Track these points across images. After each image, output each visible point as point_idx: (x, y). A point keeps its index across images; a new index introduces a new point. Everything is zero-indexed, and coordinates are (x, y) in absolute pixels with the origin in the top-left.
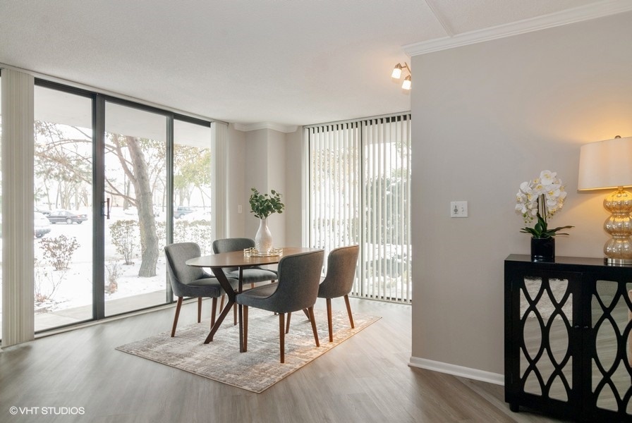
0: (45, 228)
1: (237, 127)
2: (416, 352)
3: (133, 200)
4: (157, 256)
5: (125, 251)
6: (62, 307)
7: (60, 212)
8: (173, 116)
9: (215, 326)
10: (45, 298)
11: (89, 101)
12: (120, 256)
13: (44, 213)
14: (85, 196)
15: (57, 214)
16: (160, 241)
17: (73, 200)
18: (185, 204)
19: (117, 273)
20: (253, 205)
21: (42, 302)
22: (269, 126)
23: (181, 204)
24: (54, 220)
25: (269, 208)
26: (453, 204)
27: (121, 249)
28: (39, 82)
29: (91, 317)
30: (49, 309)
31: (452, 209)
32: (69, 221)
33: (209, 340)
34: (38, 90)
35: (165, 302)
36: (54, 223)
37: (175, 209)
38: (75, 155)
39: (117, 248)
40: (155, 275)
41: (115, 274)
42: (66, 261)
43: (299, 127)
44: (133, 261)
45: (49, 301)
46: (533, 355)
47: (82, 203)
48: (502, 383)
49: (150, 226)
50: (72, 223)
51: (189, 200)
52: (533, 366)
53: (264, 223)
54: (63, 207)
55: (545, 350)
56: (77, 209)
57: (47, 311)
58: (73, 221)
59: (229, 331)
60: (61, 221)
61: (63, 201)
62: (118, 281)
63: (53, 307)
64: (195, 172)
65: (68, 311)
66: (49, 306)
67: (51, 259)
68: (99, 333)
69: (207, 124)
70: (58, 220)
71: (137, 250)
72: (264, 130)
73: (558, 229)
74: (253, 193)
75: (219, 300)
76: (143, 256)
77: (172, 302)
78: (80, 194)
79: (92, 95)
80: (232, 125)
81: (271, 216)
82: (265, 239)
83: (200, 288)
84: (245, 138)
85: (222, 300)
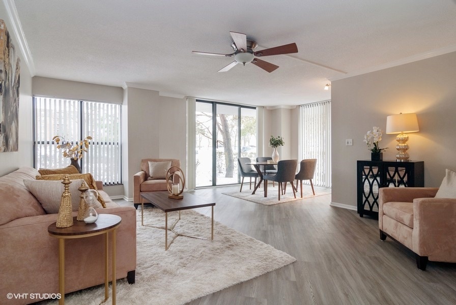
1: (267, 108)
2: (333, 200)
4: (233, 169)
5: (219, 167)
8: (241, 106)
9: (256, 188)
11: (211, 104)
16: (234, 162)
18: (247, 145)
20: (271, 142)
22: (282, 107)
23: (245, 145)
25: (277, 143)
26: (347, 140)
28: (197, 101)
29: (212, 185)
31: (347, 142)
33: (254, 193)
34: (197, 103)
35: (237, 183)
37: (242, 148)
40: (232, 177)
43: (297, 106)
46: (367, 196)
48: (357, 210)
49: (230, 154)
51: (249, 142)
52: (367, 200)
53: (276, 150)
55: (371, 195)
59: (261, 190)
64: (251, 128)
68: (215, 190)
69: (255, 108)
72: (281, 108)
73: (383, 149)
74: (271, 138)
75: (257, 178)
76: (226, 169)
77: (240, 183)
79: (212, 102)
80: (266, 107)
81: (279, 147)
82: (276, 156)
83: (250, 174)
84: (271, 113)
85: (258, 179)
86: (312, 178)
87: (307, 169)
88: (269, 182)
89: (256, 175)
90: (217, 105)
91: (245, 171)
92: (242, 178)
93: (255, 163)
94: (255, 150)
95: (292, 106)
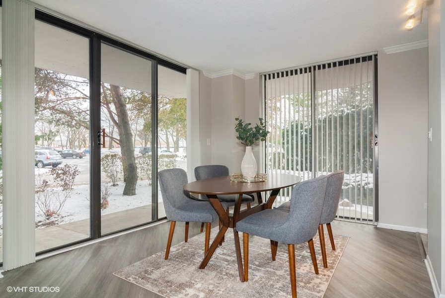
0: (59, 161)
3: (118, 140)
4: (137, 180)
5: (112, 176)
6: (67, 220)
7: (69, 151)
10: (54, 213)
12: (109, 180)
13: (59, 152)
14: (84, 140)
15: (66, 152)
17: (76, 143)
19: (108, 193)
21: (51, 216)
22: (234, 73)
24: (65, 156)
27: (109, 175)
28: (38, 15)
29: (89, 236)
30: (57, 222)
32: (74, 157)
35: (151, 220)
36: (64, 158)
38: (76, 109)
39: (106, 174)
40: (135, 194)
41: (106, 194)
42: (71, 184)
43: (257, 74)
44: (118, 183)
45: (56, 216)
47: (82, 145)
49: (131, 158)
50: (76, 158)
54: (71, 148)
56: (80, 149)
57: (54, 224)
58: (77, 156)
60: (69, 156)
61: (71, 144)
62: (108, 199)
63: (60, 220)
65: (70, 224)
66: (56, 219)
67: (60, 182)
69: (182, 70)
70: (67, 156)
71: (121, 176)
78: (82, 139)
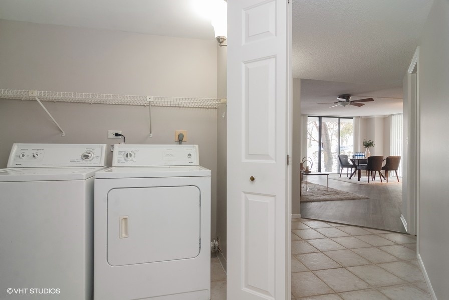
1: (363, 118)
8: (340, 118)
9: (352, 176)
11: (318, 118)
20: (364, 144)
22: (376, 117)
25: (369, 145)
33: (350, 179)
34: (309, 118)
43: (389, 115)
51: (347, 142)
53: (368, 150)
59: (355, 178)
64: (349, 130)
69: (352, 118)
72: (374, 118)
74: (364, 141)
77: (339, 174)
79: (319, 117)
80: (361, 117)
81: (370, 148)
82: (368, 154)
83: (347, 166)
84: (367, 121)
85: (354, 169)
86: (397, 170)
87: (392, 164)
88: (362, 171)
89: (352, 167)
90: (322, 118)
91: (343, 164)
92: (341, 168)
93: (352, 158)
94: (352, 150)
95: (385, 116)
